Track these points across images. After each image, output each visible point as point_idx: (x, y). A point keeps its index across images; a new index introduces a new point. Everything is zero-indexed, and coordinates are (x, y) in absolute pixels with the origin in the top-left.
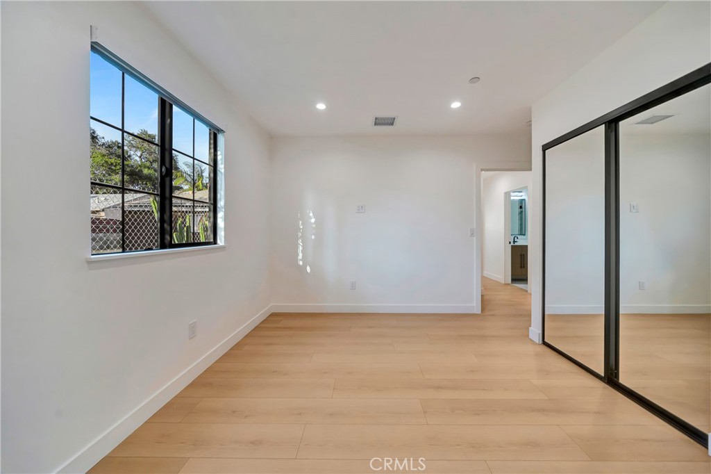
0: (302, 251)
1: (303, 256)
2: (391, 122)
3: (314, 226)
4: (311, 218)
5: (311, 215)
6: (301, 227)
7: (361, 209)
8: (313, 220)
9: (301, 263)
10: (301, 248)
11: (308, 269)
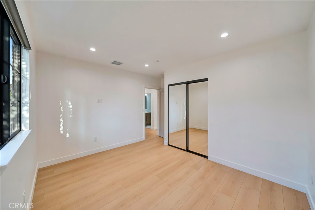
0: (63, 125)
1: (63, 128)
2: (119, 64)
3: (71, 110)
4: (70, 105)
5: (70, 103)
6: (62, 111)
7: (99, 101)
8: (71, 106)
9: (62, 132)
10: (62, 123)
11: (68, 135)
